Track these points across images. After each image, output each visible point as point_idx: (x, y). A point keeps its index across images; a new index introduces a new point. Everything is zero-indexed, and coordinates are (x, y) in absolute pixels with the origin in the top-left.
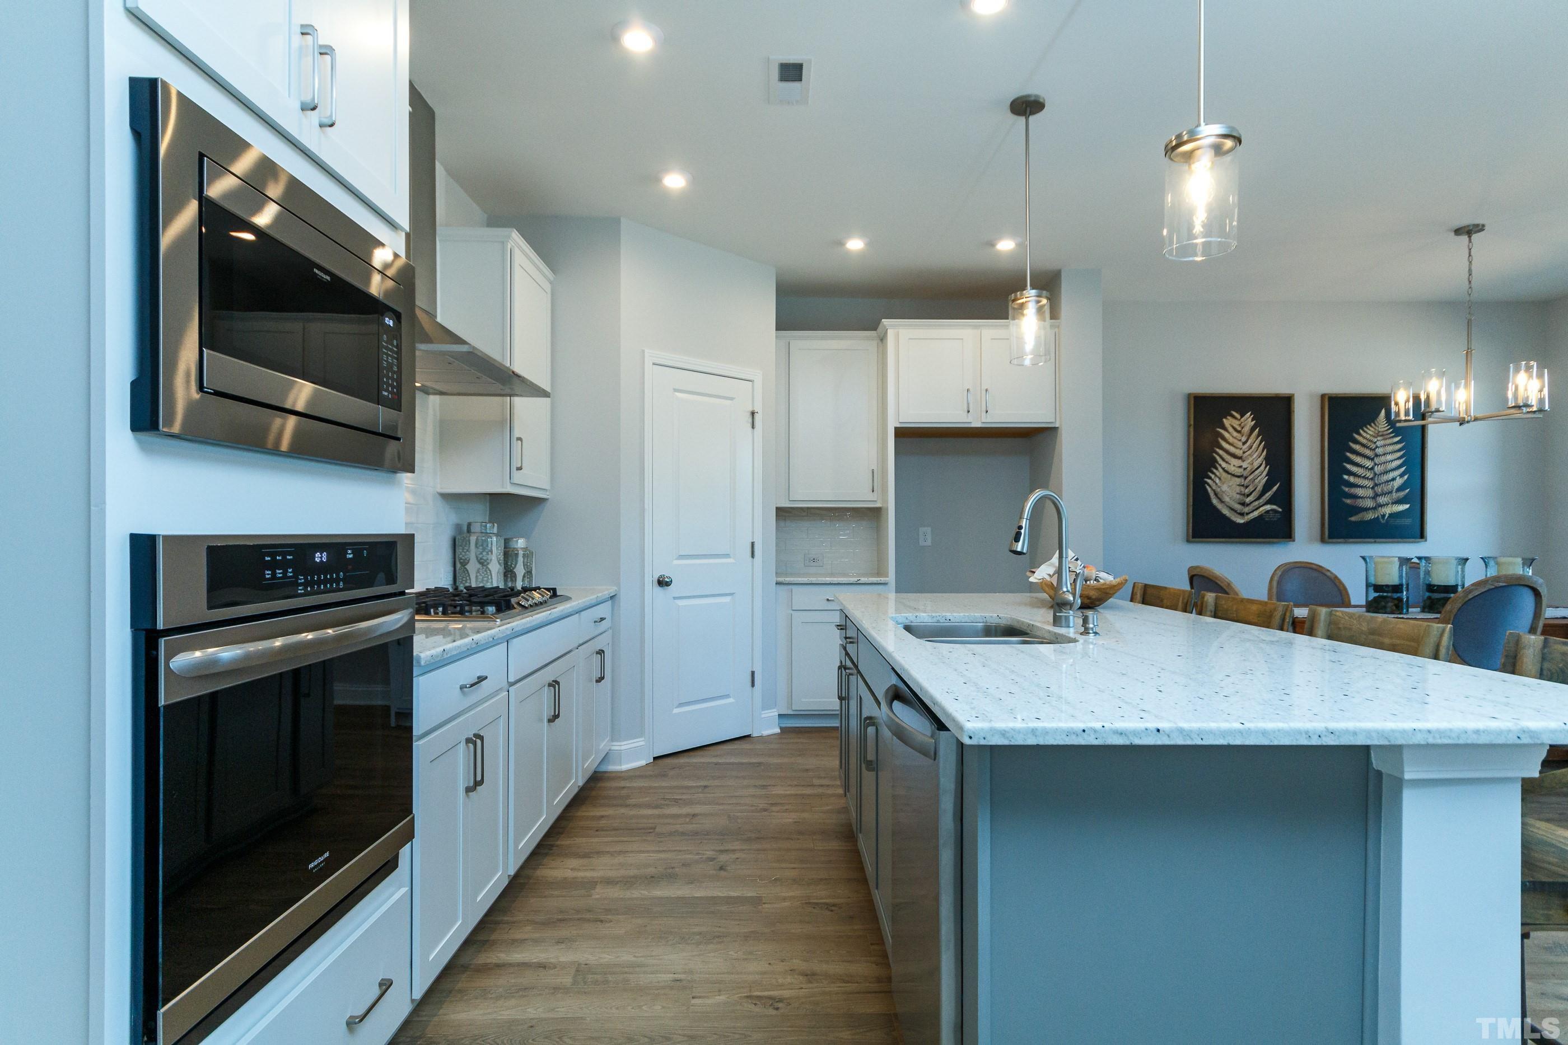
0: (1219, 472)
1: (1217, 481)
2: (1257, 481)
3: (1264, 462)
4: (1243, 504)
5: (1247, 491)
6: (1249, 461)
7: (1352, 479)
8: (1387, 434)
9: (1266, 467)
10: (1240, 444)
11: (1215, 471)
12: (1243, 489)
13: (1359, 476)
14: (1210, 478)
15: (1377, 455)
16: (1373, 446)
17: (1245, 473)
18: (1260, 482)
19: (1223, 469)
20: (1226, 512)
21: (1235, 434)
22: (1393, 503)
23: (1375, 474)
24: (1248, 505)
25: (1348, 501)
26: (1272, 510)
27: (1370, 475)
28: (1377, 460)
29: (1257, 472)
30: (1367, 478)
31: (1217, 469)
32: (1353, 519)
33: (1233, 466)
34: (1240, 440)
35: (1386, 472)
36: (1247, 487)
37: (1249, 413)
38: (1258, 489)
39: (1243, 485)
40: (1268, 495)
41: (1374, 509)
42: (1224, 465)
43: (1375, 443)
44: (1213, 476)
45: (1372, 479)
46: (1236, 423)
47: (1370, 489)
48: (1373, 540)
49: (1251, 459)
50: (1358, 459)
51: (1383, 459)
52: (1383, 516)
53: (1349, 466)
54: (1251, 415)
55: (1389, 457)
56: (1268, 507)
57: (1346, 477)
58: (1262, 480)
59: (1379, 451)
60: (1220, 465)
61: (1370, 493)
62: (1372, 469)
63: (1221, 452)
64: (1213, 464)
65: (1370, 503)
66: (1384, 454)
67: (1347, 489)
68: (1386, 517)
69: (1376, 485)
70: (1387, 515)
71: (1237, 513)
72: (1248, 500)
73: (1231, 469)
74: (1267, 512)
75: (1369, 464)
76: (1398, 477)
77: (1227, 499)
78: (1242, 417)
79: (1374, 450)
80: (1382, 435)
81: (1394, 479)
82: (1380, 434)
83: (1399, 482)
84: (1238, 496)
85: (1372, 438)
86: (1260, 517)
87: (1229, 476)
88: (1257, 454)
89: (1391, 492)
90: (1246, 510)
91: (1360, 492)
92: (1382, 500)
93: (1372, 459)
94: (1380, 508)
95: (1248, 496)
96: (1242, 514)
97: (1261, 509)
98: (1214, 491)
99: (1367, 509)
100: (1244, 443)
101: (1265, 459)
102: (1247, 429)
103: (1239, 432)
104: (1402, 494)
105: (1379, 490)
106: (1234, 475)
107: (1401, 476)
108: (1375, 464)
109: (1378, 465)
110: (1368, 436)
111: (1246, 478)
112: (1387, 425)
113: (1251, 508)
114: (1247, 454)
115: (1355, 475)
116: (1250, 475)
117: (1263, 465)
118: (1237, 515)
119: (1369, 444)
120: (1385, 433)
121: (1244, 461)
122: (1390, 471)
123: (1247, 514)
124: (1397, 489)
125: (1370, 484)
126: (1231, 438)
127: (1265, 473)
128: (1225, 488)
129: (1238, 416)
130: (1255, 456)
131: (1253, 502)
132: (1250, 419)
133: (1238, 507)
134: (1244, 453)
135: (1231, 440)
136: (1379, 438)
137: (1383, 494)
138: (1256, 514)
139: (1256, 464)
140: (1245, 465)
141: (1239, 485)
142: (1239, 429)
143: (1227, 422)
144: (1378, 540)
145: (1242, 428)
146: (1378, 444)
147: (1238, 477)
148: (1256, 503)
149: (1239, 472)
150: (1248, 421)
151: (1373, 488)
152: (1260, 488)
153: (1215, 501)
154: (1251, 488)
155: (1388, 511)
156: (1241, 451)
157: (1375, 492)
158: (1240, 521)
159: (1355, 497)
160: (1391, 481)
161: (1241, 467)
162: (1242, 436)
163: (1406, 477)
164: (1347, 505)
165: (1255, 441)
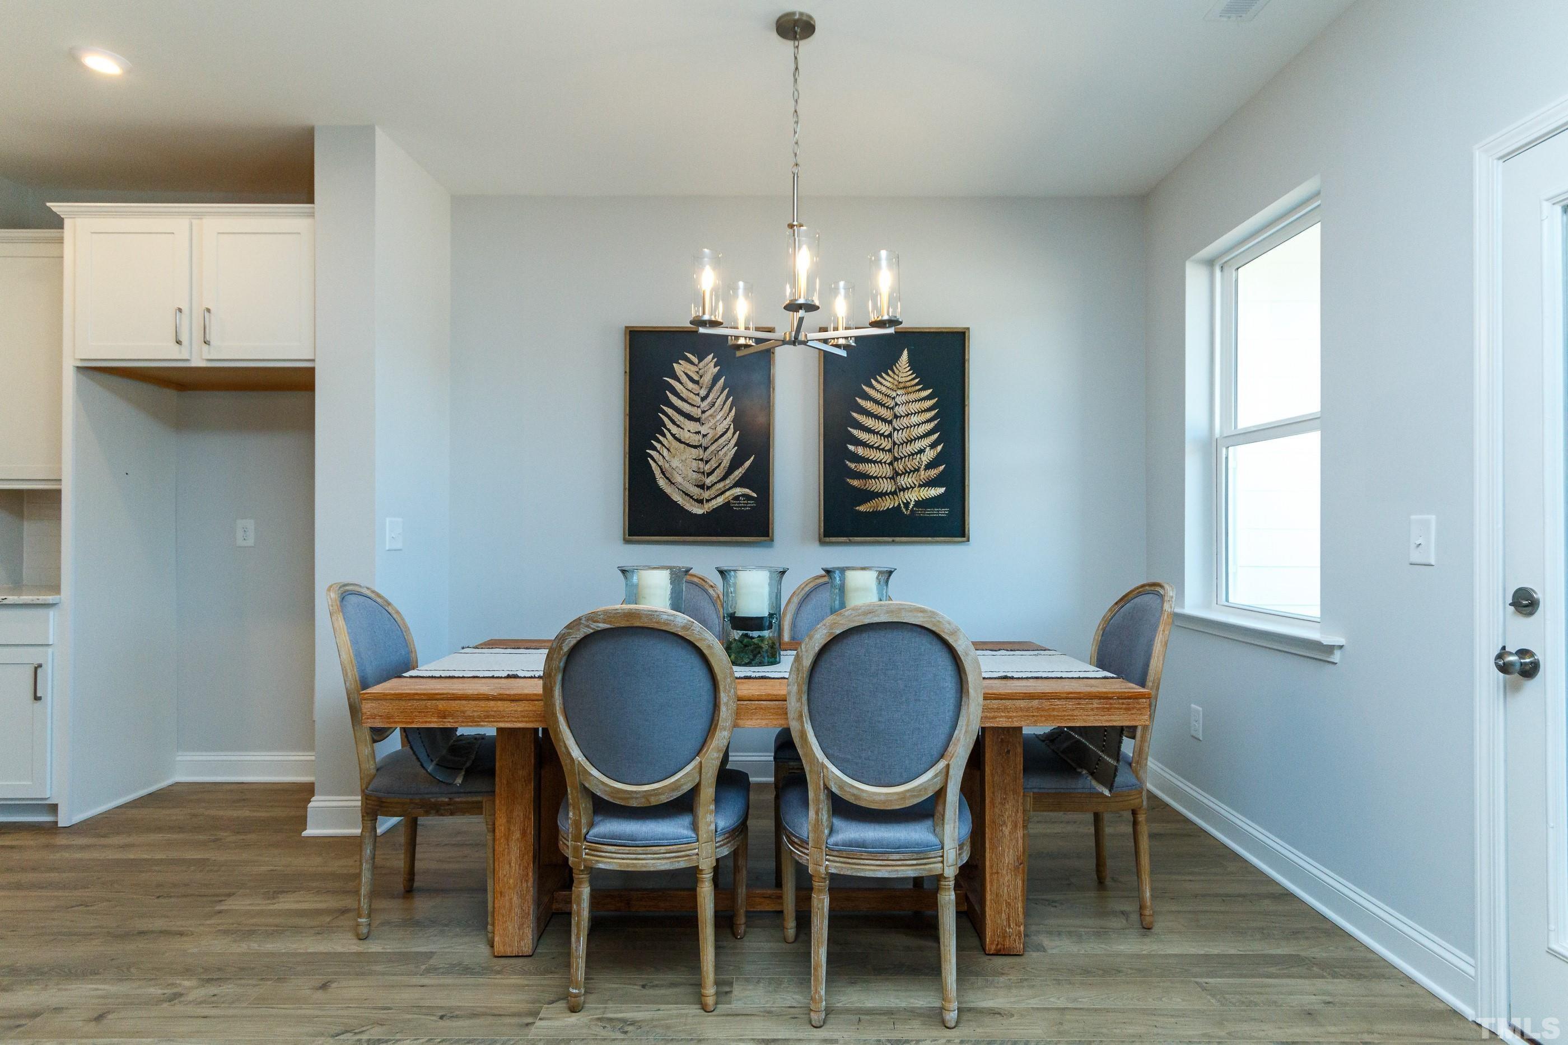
0: (668, 440)
1: (665, 453)
2: (721, 453)
3: (732, 426)
4: (702, 487)
5: (707, 468)
6: (711, 424)
7: (860, 451)
8: (911, 386)
9: (734, 434)
10: (698, 399)
11: (661, 438)
12: (701, 464)
13: (872, 447)
14: (655, 449)
15: (896, 417)
16: (892, 403)
17: (705, 442)
18: (726, 454)
19: (673, 435)
20: (677, 497)
21: (690, 385)
22: (920, 486)
23: (895, 444)
24: (708, 488)
25: (855, 483)
26: (743, 495)
27: (886, 444)
28: (896, 424)
29: (721, 441)
30: (883, 450)
31: (664, 436)
32: (862, 508)
33: (688, 430)
34: (698, 395)
35: (910, 441)
36: (707, 462)
37: (711, 356)
38: (722, 465)
39: (702, 460)
40: (738, 473)
41: (894, 493)
42: (674, 430)
43: (894, 398)
44: (658, 446)
45: (889, 451)
46: (691, 370)
47: (887, 465)
48: (890, 539)
49: (713, 421)
50: (869, 422)
51: (905, 421)
52: (907, 505)
53: (855, 432)
54: (713, 359)
55: (915, 419)
56: (738, 491)
57: (851, 448)
58: (728, 453)
59: (900, 410)
60: (669, 431)
61: (888, 471)
62: (890, 436)
63: (670, 411)
64: (659, 427)
65: (887, 486)
66: (907, 415)
67: (852, 466)
68: (911, 507)
69: (896, 459)
70: (913, 503)
71: (693, 499)
72: (708, 481)
73: (685, 435)
74: (736, 498)
75: (885, 428)
76: (928, 448)
77: (678, 479)
78: (700, 361)
79: (892, 408)
80: (904, 388)
81: (921, 451)
82: (901, 385)
83: (930, 455)
84: (695, 475)
85: (889, 392)
86: (727, 505)
87: (683, 446)
88: (721, 414)
89: (917, 470)
90: (706, 495)
91: (872, 469)
92: (904, 481)
93: (890, 422)
94: (902, 493)
95: (709, 474)
96: (700, 501)
97: (728, 494)
98: (660, 467)
99: (882, 495)
100: (703, 399)
101: (733, 421)
102: (707, 379)
103: (696, 382)
104: (933, 473)
105: (900, 466)
106: (688, 445)
107: (933, 446)
108: (895, 429)
109: (898, 431)
110: (884, 389)
111: (706, 449)
112: (911, 372)
113: (712, 492)
114: (707, 414)
115: (865, 445)
116: (712, 444)
117: (731, 430)
118: (693, 502)
119: (885, 400)
120: (908, 384)
121: (703, 424)
122: (915, 439)
123: (708, 501)
124: (926, 466)
125: (887, 457)
126: (684, 390)
127: (733, 442)
128: (675, 463)
129: (695, 360)
130: (718, 417)
131: (716, 483)
132: (712, 364)
133: (695, 491)
134: (703, 412)
135: (685, 394)
136: (899, 392)
137: (906, 472)
138: (720, 501)
139: (720, 430)
140: (704, 430)
141: (695, 459)
142: (696, 378)
143: (679, 368)
144: (897, 539)
145: (701, 377)
146: (898, 400)
147: (695, 447)
148: (721, 485)
149: (695, 440)
150: (709, 367)
151: (891, 464)
152: (726, 463)
153: (662, 482)
154: (713, 464)
155: (913, 496)
156: (700, 411)
157: (894, 469)
158: (697, 510)
159: (866, 476)
160: (917, 453)
161: (699, 433)
162: (701, 387)
163: (939, 448)
164: (854, 487)
165: (719, 396)
